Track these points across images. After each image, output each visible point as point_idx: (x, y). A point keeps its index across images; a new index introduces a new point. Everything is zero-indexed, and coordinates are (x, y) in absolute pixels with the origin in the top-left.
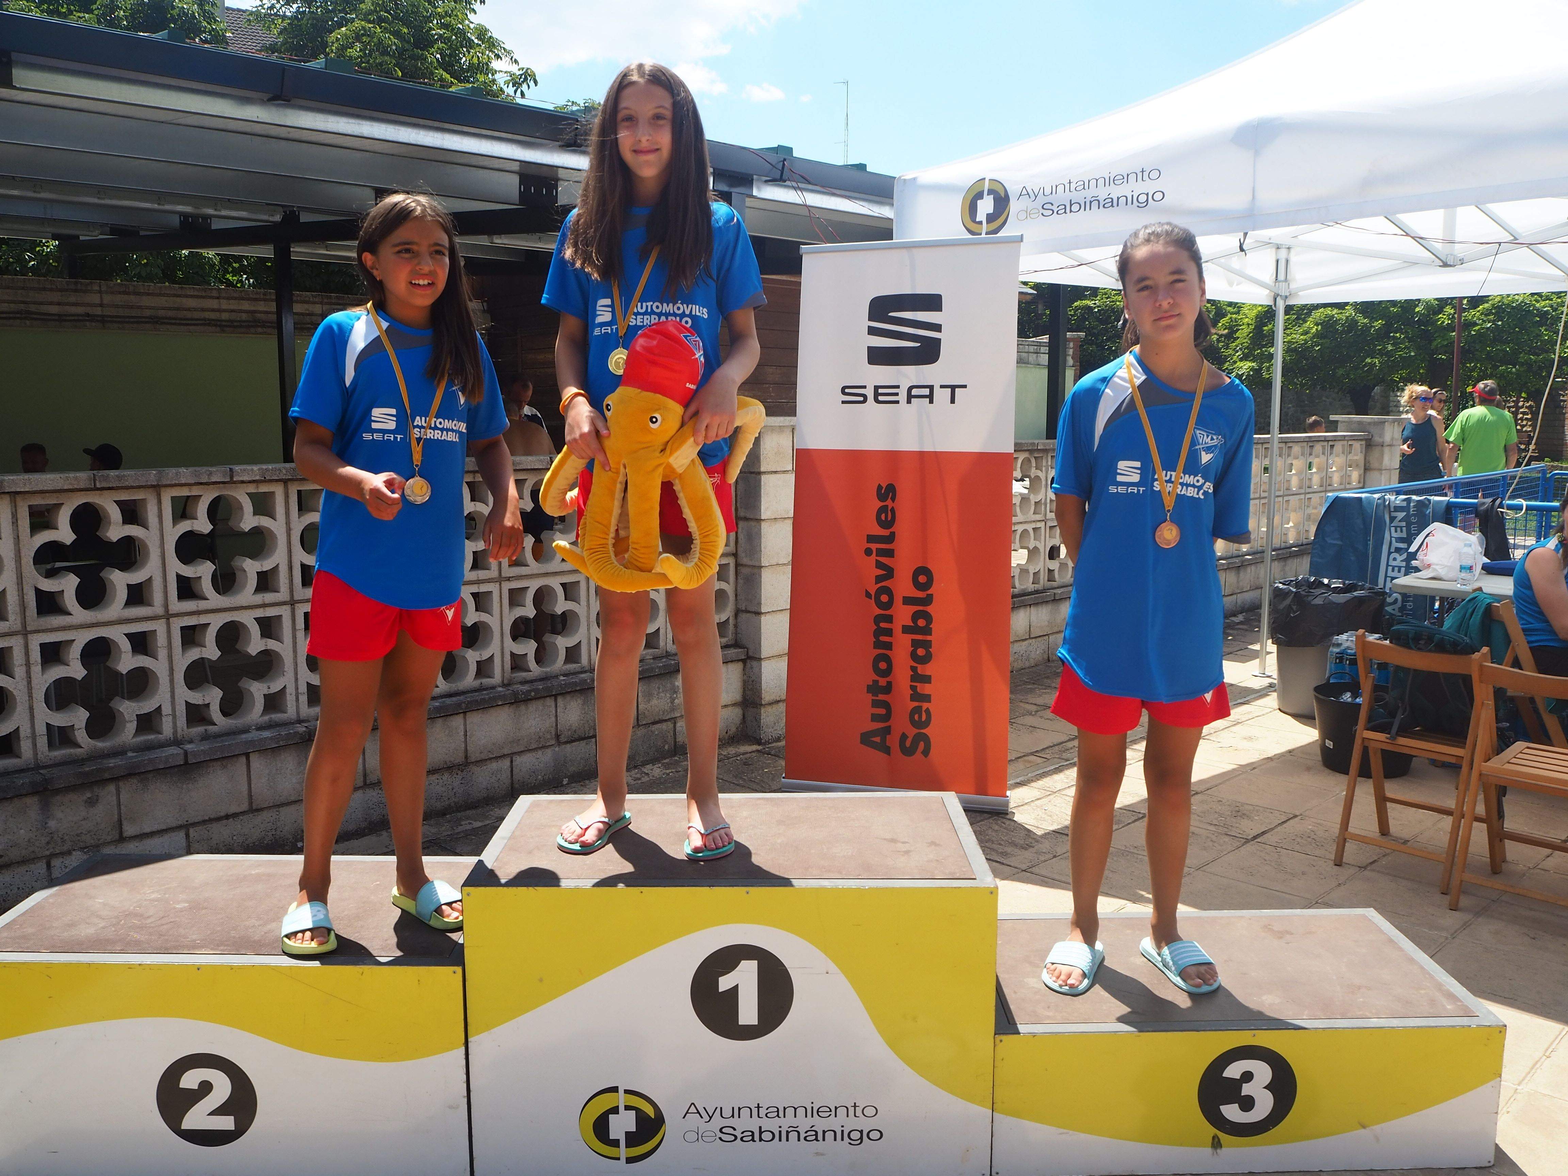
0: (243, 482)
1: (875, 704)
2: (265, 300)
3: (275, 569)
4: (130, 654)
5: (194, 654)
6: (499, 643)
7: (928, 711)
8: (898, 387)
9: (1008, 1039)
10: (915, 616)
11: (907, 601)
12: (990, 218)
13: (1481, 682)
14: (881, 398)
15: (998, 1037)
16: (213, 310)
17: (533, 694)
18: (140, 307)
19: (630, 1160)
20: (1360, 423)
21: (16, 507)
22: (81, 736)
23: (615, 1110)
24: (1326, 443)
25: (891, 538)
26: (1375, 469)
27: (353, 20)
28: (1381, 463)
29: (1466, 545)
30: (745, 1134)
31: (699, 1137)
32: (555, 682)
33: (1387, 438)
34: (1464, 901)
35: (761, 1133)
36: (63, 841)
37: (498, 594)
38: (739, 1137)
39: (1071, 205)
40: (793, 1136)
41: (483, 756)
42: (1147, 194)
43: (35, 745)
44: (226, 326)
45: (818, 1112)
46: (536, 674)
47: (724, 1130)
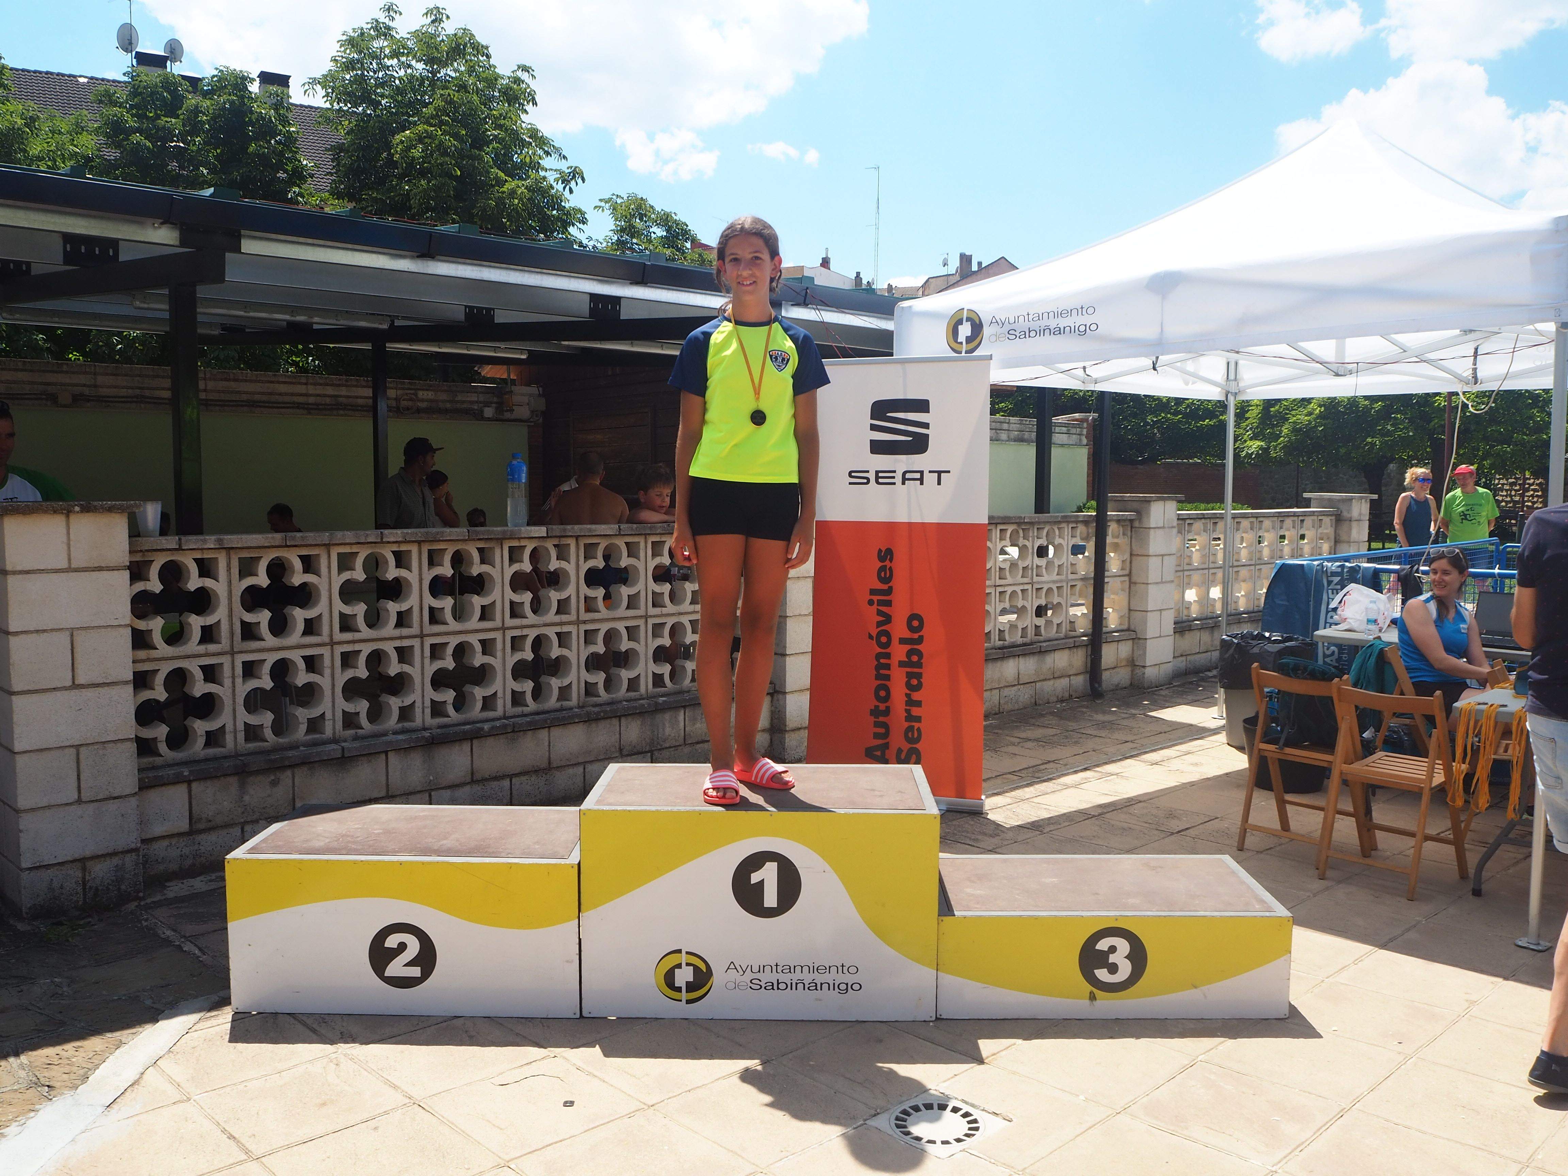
0: (389, 542)
1: (877, 724)
2: (346, 386)
3: (410, 610)
4: (305, 672)
5: (350, 674)
6: (576, 674)
7: (919, 729)
8: (894, 472)
9: (947, 919)
10: (910, 653)
11: (902, 641)
12: (969, 340)
13: (1340, 700)
14: (880, 480)
15: (941, 918)
16: (301, 395)
17: (602, 714)
18: (239, 392)
19: (689, 1002)
20: (1330, 500)
21: (230, 558)
22: (268, 733)
23: (679, 966)
24: (1296, 518)
25: (889, 591)
26: (1343, 542)
27: (415, 124)
28: (1350, 537)
29: (1371, 602)
30: (768, 984)
31: (736, 986)
32: (620, 706)
33: (1355, 513)
34: (1329, 873)
35: (778, 984)
36: (254, 812)
37: (576, 633)
38: (763, 986)
39: (1030, 332)
40: (800, 986)
41: (563, 763)
42: (1086, 325)
43: (235, 738)
44: (312, 409)
45: (817, 969)
46: (605, 699)
47: (753, 981)
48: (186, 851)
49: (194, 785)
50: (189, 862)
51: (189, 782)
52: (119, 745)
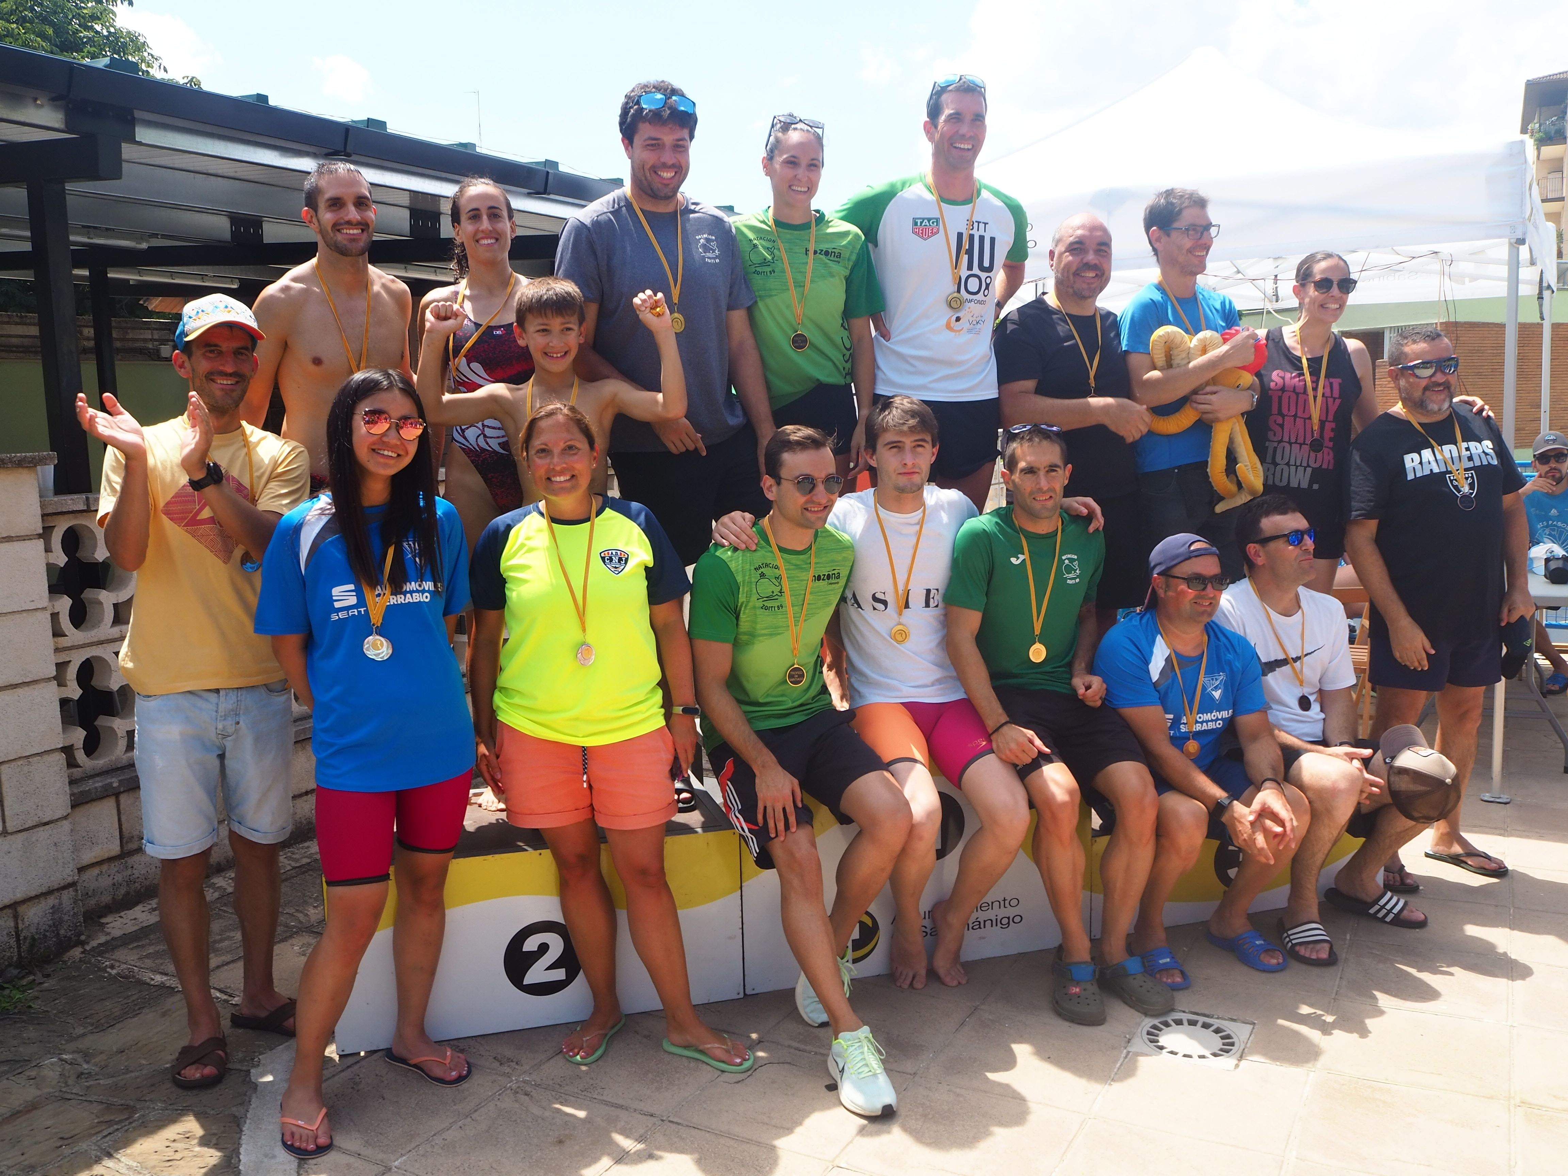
15: (1094, 839)
19: (855, 961)
48: (119, 878)
49: (123, 798)
50: (123, 890)
51: (117, 795)
52: (46, 757)
